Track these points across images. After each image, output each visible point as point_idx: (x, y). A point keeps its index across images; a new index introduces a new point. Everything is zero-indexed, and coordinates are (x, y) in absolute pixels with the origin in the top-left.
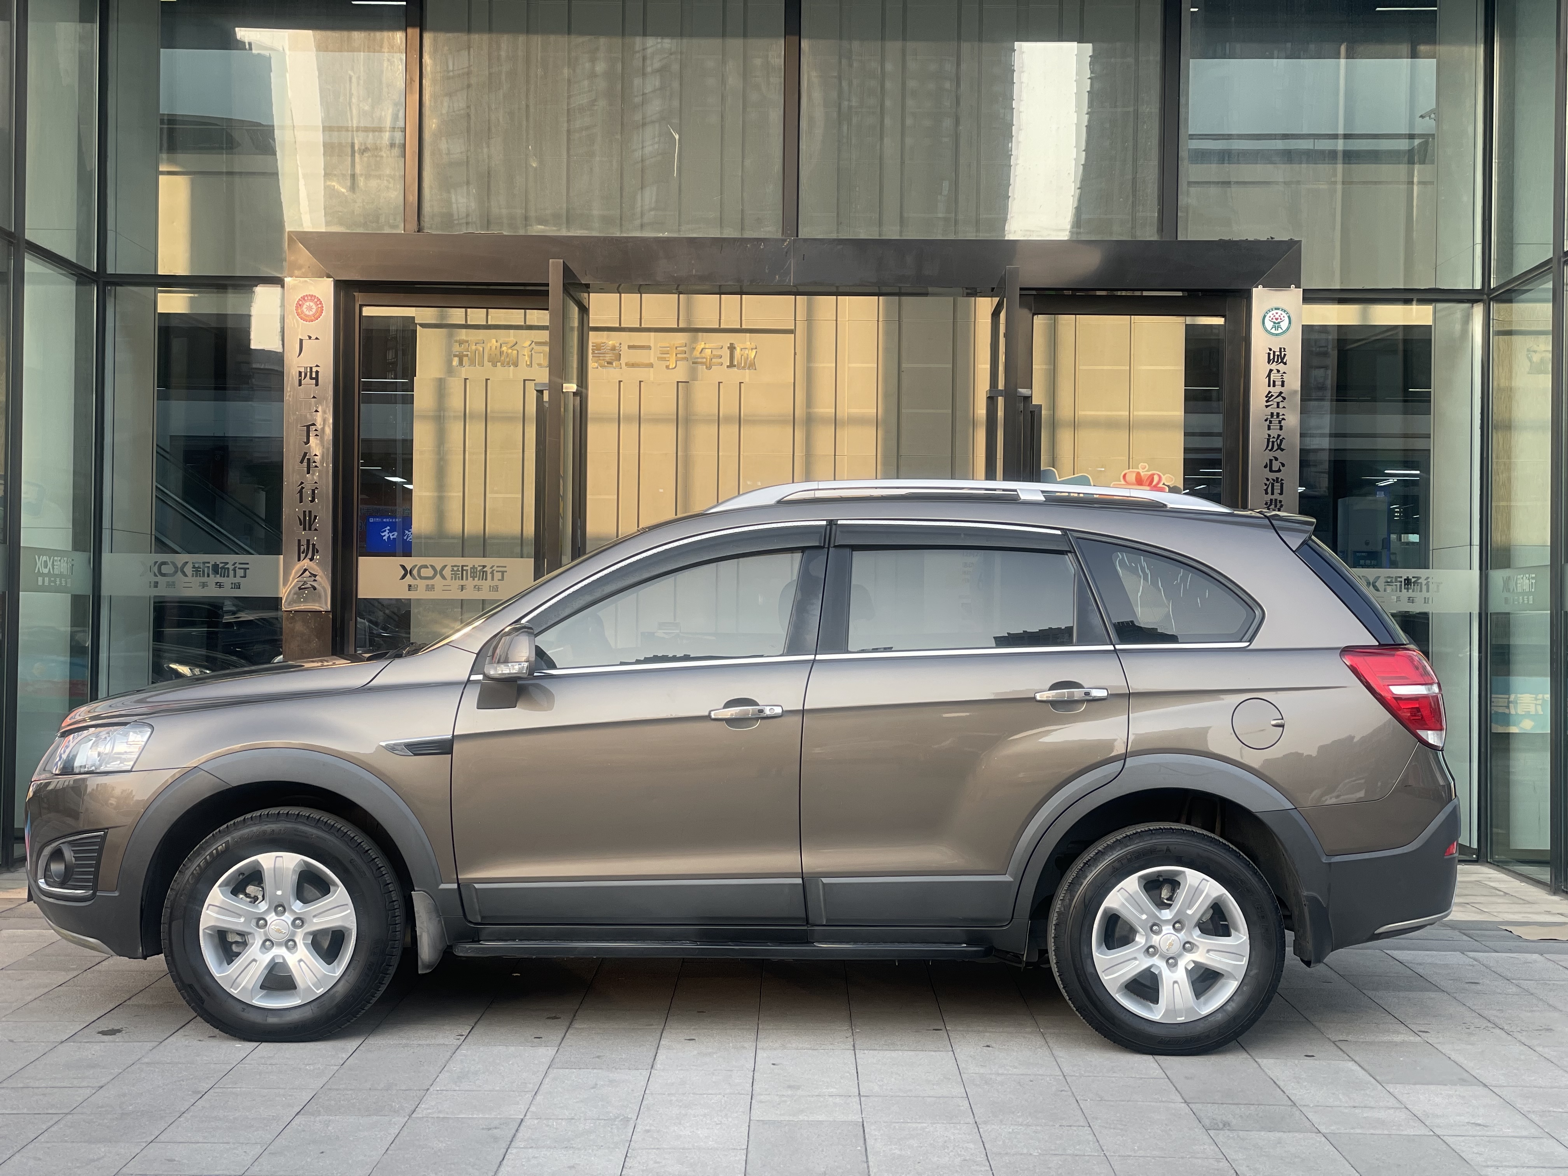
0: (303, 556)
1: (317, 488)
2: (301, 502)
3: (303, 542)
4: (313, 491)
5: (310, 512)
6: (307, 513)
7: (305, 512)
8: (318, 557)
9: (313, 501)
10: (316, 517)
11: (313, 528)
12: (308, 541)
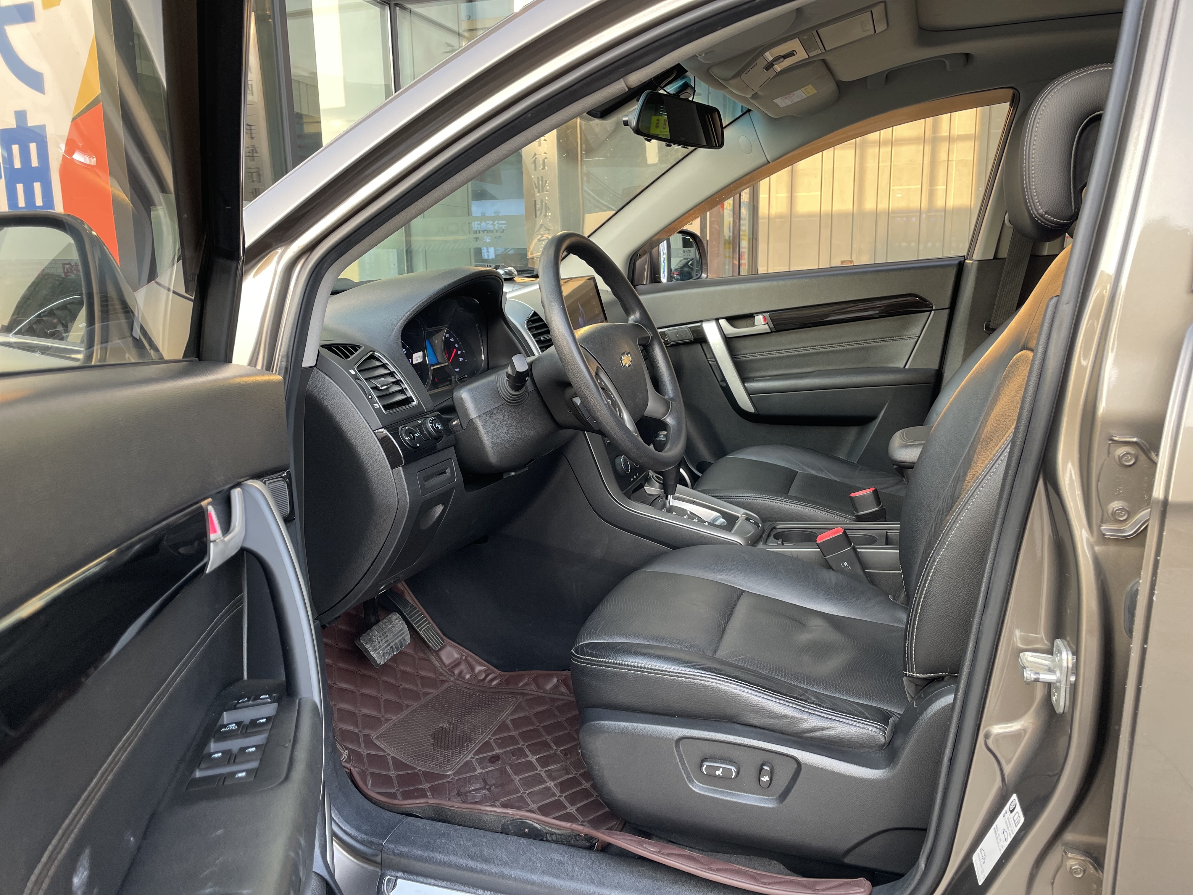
0: (538, 213)
1: (546, 158)
2: (535, 170)
3: (538, 202)
4: (544, 161)
5: (542, 177)
6: (540, 178)
7: (538, 178)
8: (550, 214)
9: (544, 168)
10: (546, 181)
11: (545, 190)
12: (542, 201)
